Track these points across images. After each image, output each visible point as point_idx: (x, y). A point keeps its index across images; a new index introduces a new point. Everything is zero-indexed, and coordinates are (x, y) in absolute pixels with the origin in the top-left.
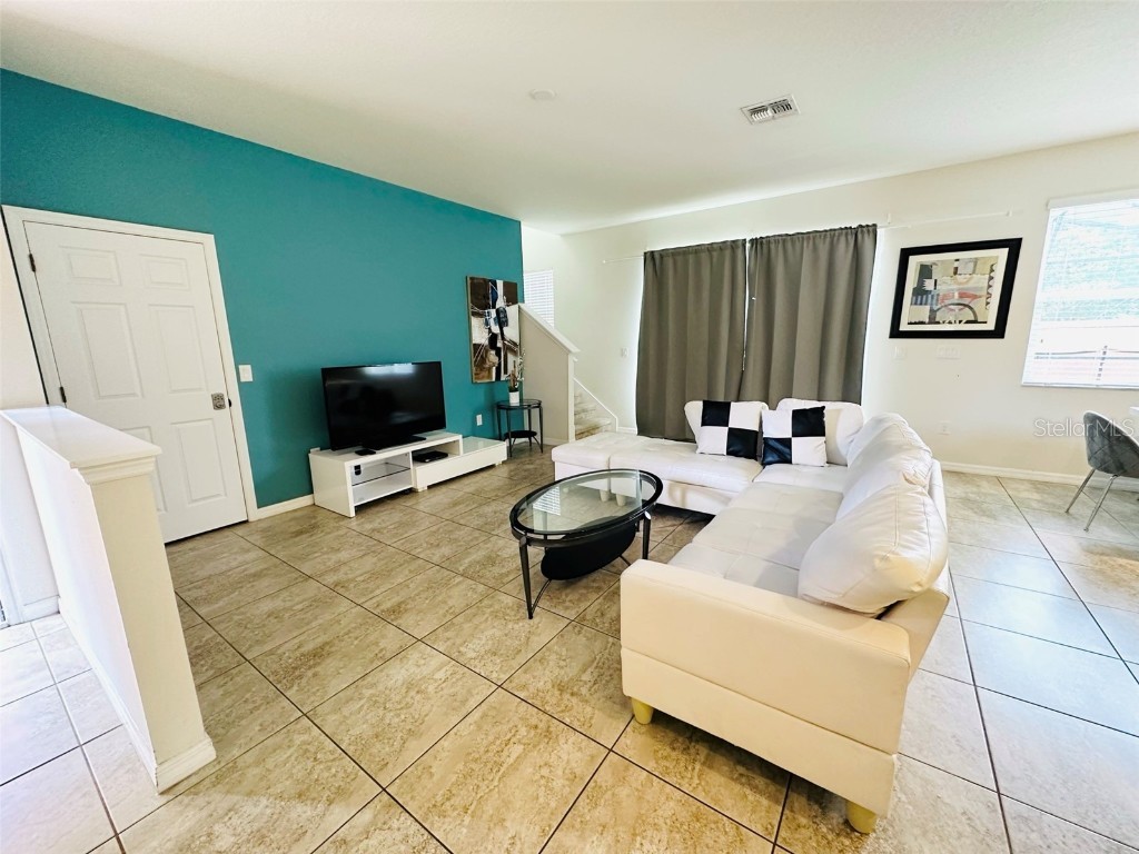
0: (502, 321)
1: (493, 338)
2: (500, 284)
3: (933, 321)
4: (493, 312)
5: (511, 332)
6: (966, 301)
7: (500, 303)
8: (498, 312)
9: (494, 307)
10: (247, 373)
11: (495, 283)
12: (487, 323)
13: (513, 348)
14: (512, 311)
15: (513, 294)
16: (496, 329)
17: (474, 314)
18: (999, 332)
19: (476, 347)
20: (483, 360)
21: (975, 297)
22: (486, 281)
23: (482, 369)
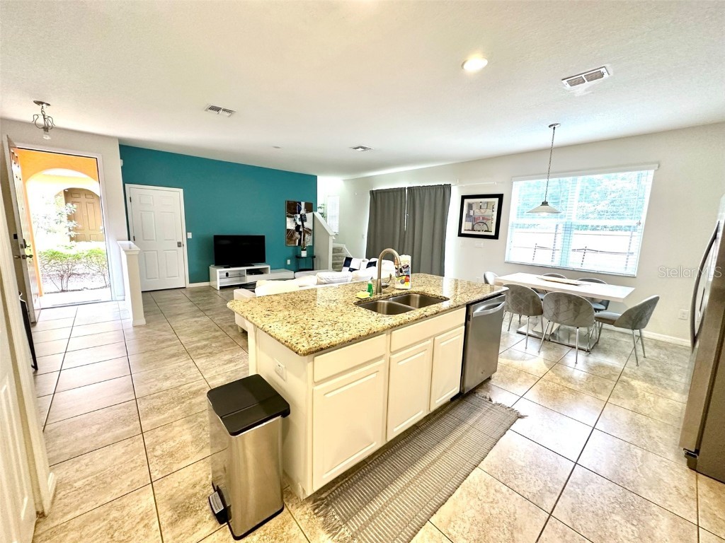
0: (303, 219)
1: (298, 227)
2: (303, 204)
3: (473, 230)
4: (299, 216)
5: (308, 225)
6: (484, 221)
7: (303, 212)
8: (301, 215)
9: (299, 213)
10: (190, 235)
11: (300, 203)
12: (295, 220)
13: (308, 231)
14: (309, 216)
15: (310, 208)
16: (300, 223)
17: (288, 216)
18: (496, 237)
19: (289, 230)
20: (292, 236)
21: (488, 220)
22: (295, 203)
23: (291, 240)
